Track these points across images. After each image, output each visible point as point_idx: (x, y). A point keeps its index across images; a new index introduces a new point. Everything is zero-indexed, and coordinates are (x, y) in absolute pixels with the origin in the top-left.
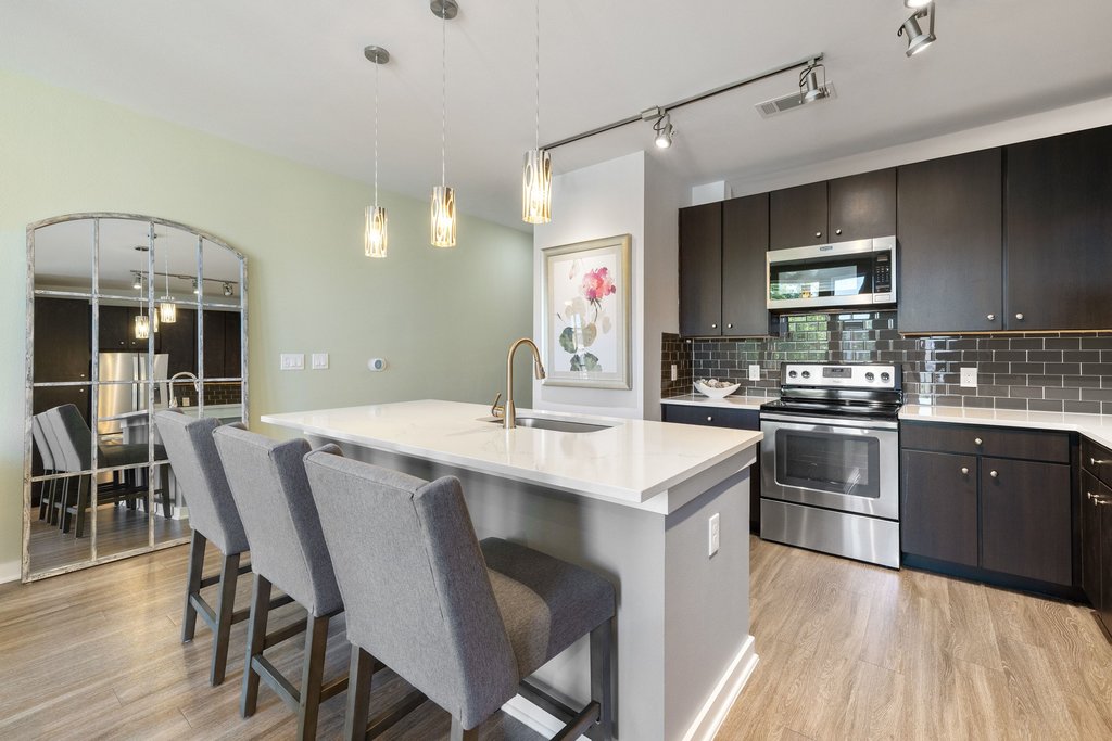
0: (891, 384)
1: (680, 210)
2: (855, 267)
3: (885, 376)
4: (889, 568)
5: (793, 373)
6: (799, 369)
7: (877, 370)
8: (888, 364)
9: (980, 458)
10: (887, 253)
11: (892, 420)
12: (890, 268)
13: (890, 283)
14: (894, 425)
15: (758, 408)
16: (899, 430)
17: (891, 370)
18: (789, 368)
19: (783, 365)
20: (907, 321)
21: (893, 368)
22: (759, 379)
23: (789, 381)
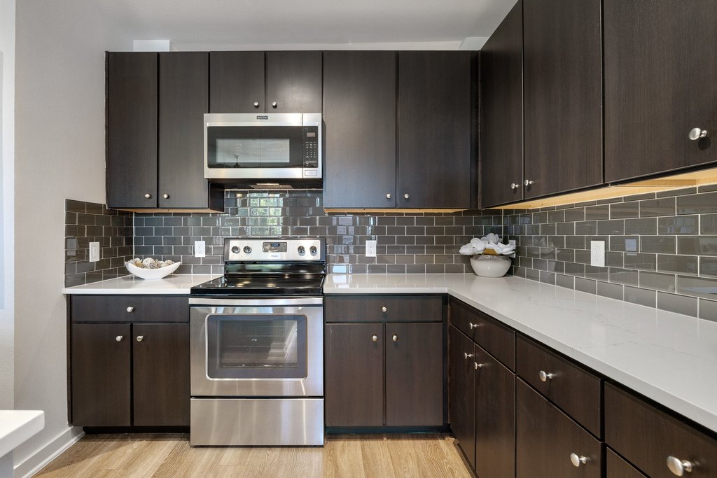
0: (317, 257)
1: (108, 54)
2: (288, 140)
3: (313, 249)
4: (315, 446)
5: (235, 249)
6: (241, 244)
7: (307, 244)
8: (315, 238)
9: (385, 325)
10: (314, 129)
11: (318, 296)
12: (317, 143)
13: (317, 159)
14: (319, 301)
15: (188, 291)
16: (324, 305)
17: (317, 243)
18: (233, 243)
19: (227, 240)
20: (332, 197)
21: (319, 241)
22: (204, 255)
23: (233, 257)
